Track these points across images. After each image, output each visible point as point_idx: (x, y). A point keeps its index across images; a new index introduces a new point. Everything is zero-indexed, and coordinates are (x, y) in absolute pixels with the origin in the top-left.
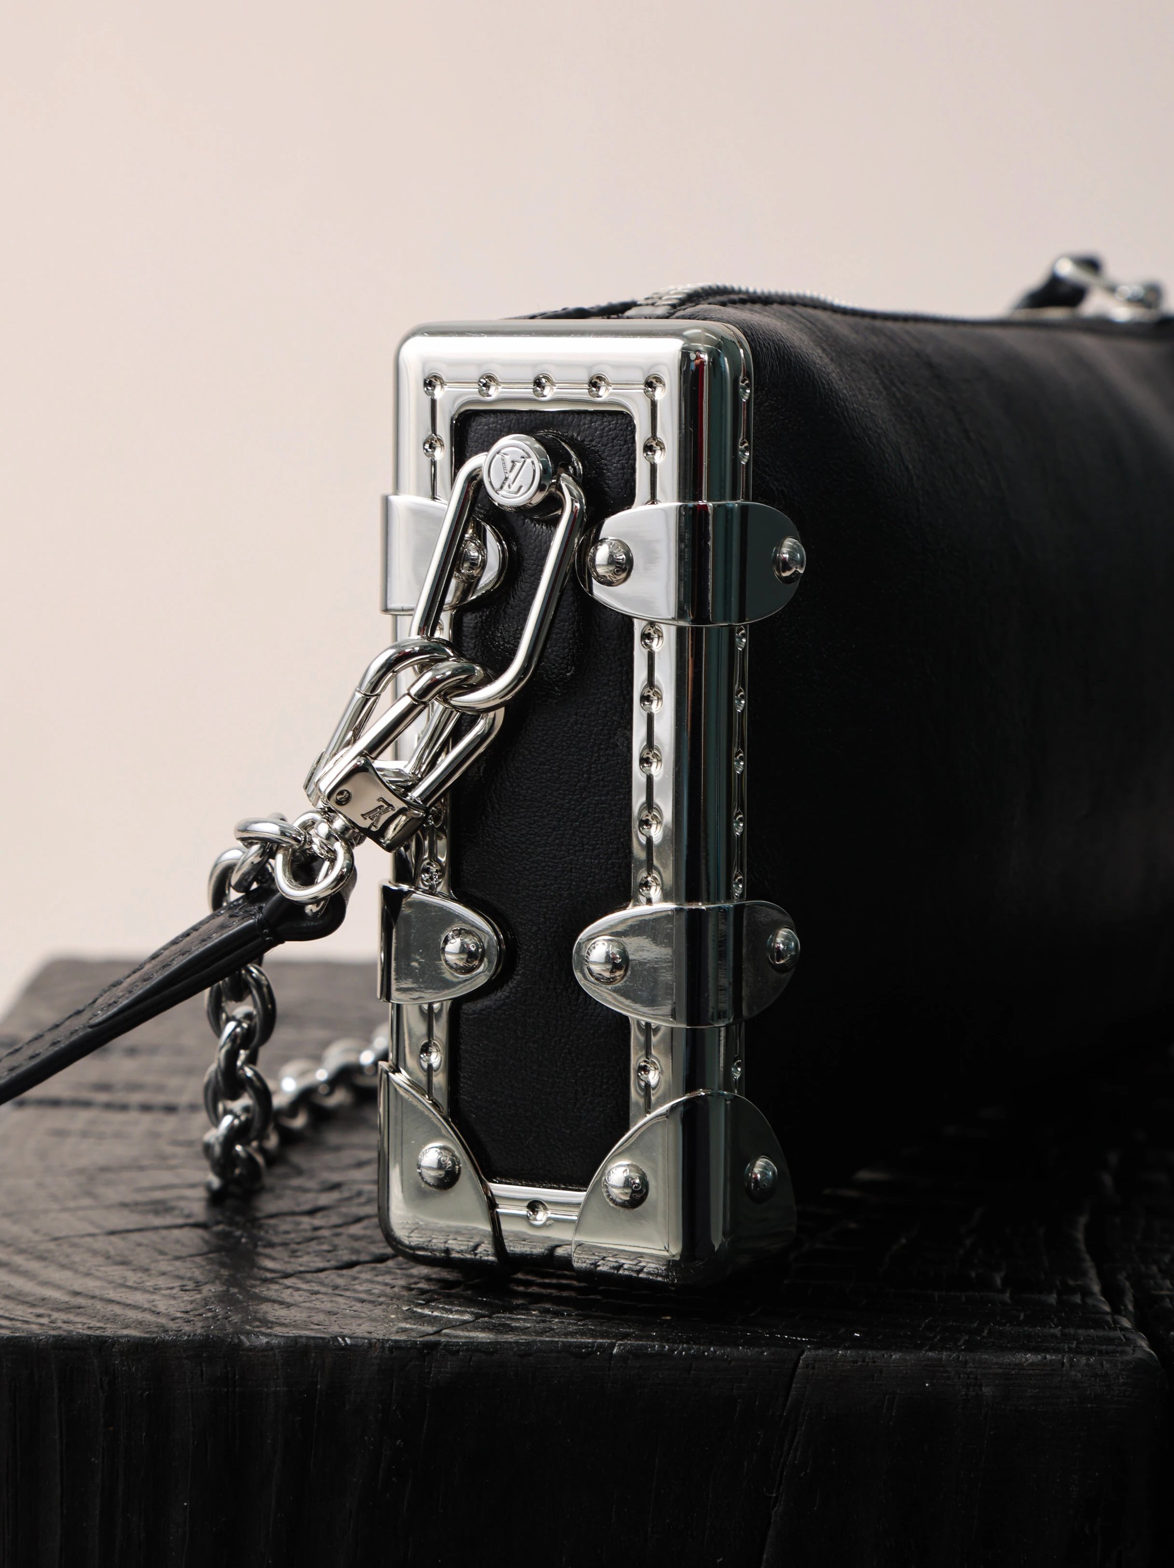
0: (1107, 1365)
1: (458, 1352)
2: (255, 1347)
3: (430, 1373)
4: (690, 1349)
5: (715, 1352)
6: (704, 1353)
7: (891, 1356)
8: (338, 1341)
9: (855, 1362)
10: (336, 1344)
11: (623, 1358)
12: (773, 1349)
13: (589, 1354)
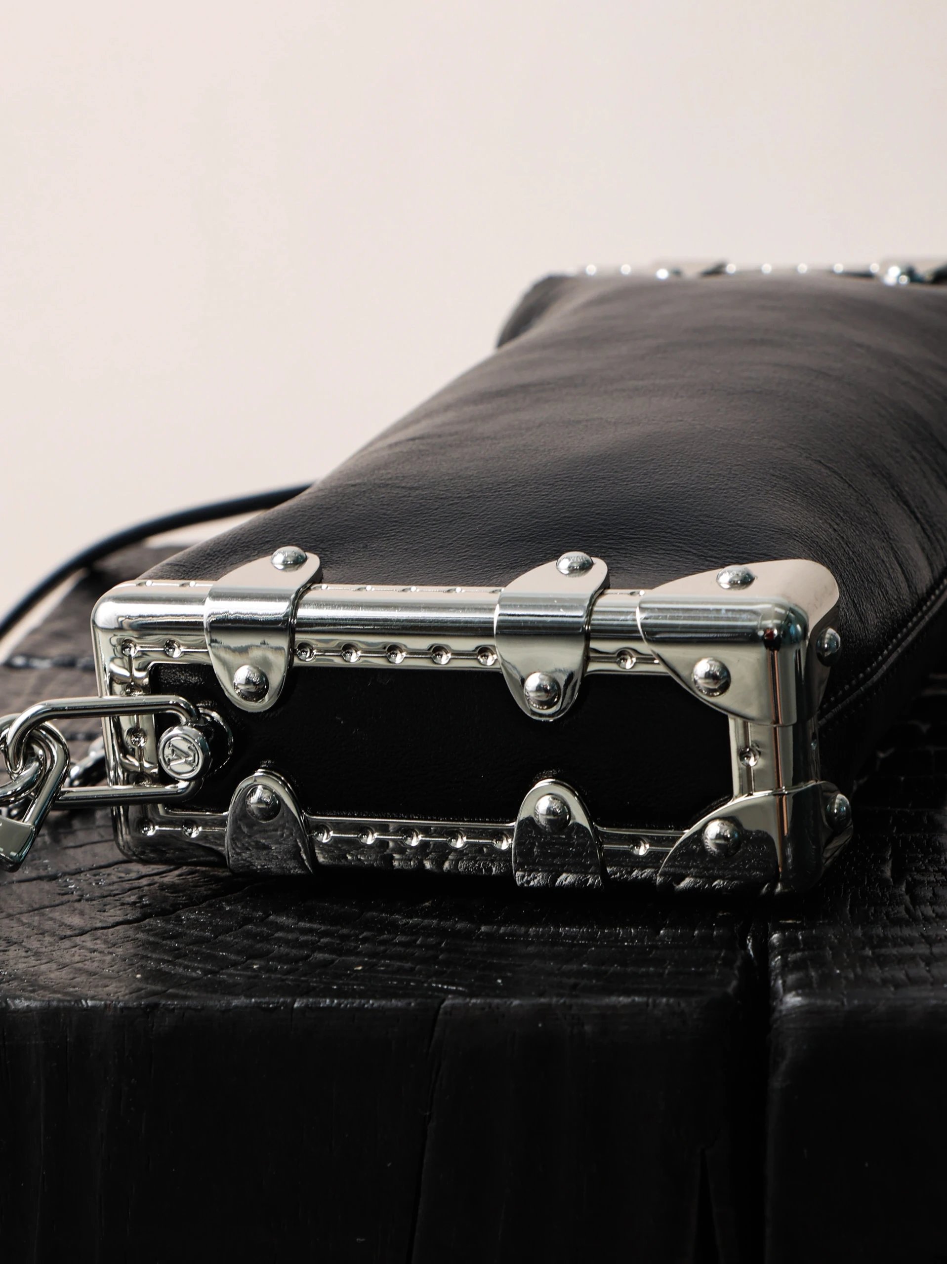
0: (683, 1005)
1: (174, 1009)
2: (19, 1010)
3: (153, 1026)
4: (353, 1003)
5: (373, 1004)
6: (364, 1005)
7: (512, 1003)
8: (81, 1003)
9: (483, 1009)
10: (80, 1005)
11: (303, 1010)
12: (419, 1000)
13: (275, 1009)
